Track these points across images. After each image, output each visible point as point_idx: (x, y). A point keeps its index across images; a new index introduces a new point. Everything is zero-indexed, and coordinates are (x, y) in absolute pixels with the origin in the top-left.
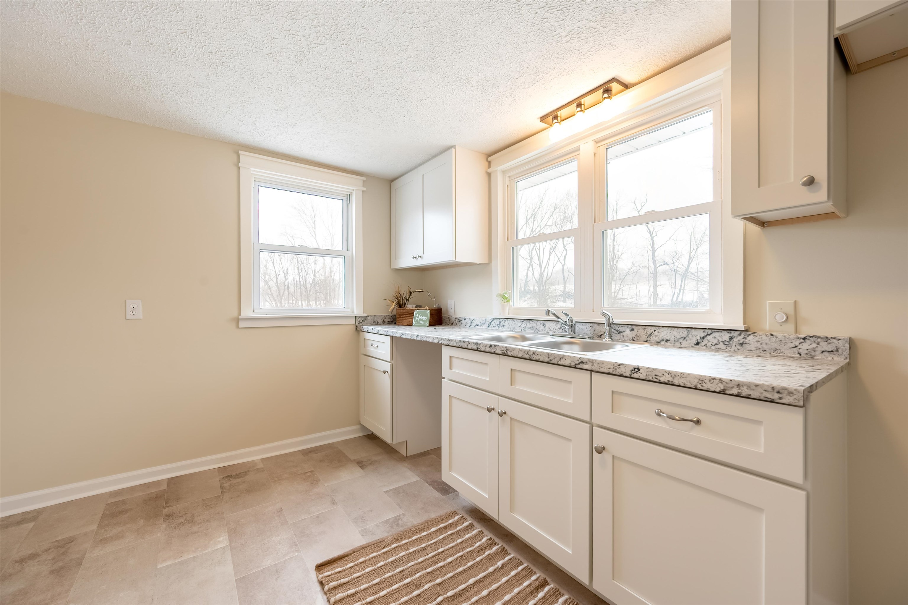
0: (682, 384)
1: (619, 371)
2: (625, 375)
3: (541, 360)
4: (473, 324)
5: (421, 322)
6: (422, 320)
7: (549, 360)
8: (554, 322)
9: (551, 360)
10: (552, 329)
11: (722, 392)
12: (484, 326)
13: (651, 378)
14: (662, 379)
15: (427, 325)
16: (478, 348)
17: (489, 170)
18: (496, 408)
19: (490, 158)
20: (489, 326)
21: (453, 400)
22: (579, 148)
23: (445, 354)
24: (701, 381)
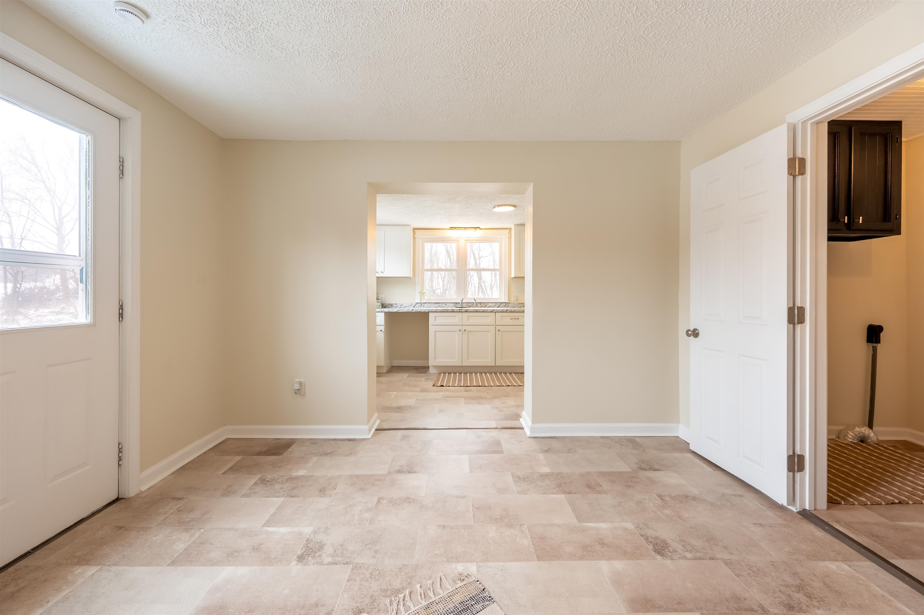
1: (503, 311)
4: (402, 307)
6: (378, 305)
8: (451, 303)
9: (484, 311)
10: (450, 306)
11: (523, 312)
12: (411, 307)
13: (510, 312)
14: (513, 311)
15: (381, 308)
17: (415, 236)
18: (461, 330)
19: (415, 231)
20: (414, 307)
21: (437, 333)
22: (459, 240)
23: (431, 316)
24: (520, 310)
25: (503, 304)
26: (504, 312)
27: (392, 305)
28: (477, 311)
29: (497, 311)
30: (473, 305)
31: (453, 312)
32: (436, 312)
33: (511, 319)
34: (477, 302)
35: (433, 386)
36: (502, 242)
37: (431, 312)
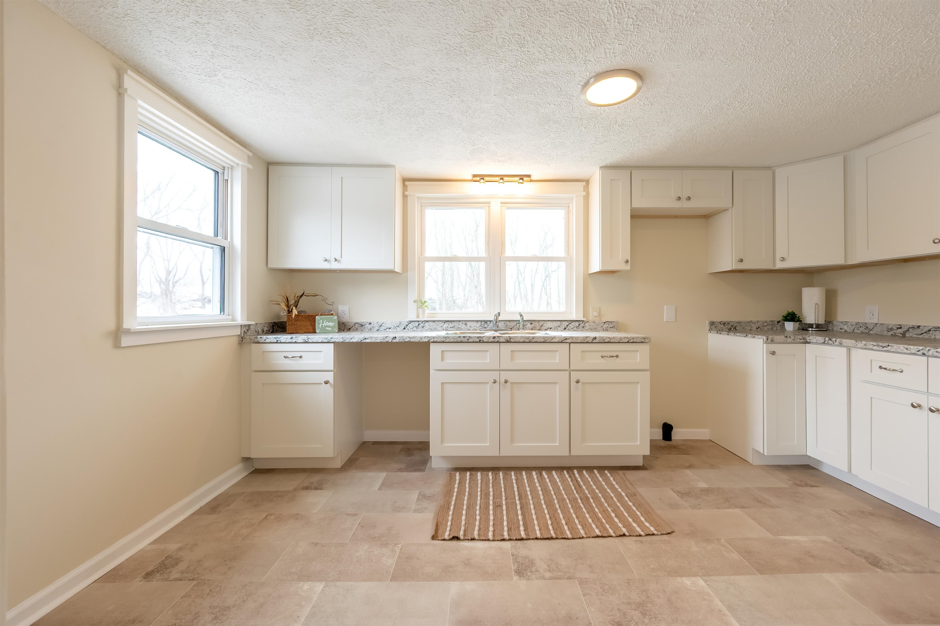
0: (614, 342)
1: (586, 341)
2: (589, 342)
3: (538, 341)
4: (382, 330)
5: (327, 328)
6: (329, 326)
7: (544, 340)
8: (475, 322)
9: (545, 340)
10: (473, 327)
11: (628, 342)
13: (601, 341)
14: (606, 341)
15: (337, 331)
16: (480, 340)
17: (406, 193)
18: (498, 380)
19: (407, 183)
20: (404, 329)
21: (446, 386)
22: (489, 203)
23: (435, 351)
24: (621, 339)
25: (573, 323)
26: (588, 342)
27: (362, 326)
28: (530, 341)
29: (573, 341)
30: (518, 326)
31: (480, 342)
32: (443, 342)
33: (602, 357)
34: (525, 319)
35: (434, 538)
36: (570, 208)
37: (433, 342)
